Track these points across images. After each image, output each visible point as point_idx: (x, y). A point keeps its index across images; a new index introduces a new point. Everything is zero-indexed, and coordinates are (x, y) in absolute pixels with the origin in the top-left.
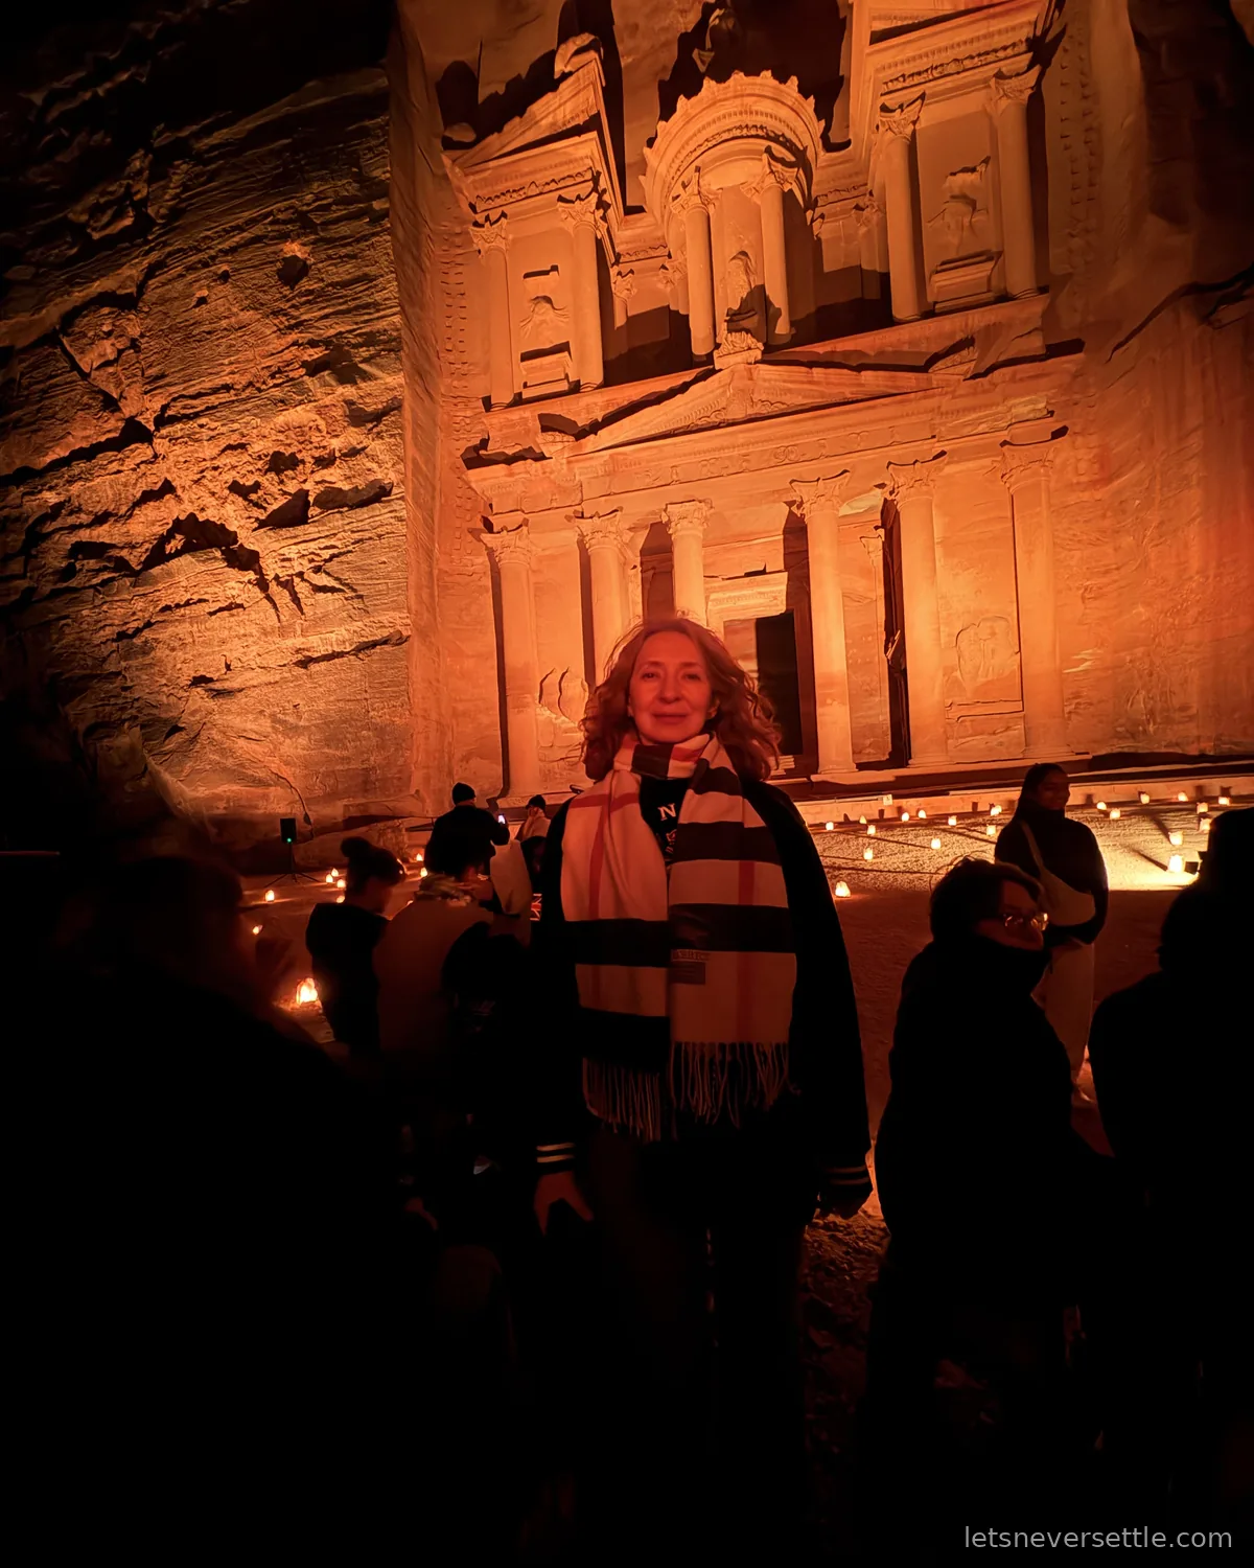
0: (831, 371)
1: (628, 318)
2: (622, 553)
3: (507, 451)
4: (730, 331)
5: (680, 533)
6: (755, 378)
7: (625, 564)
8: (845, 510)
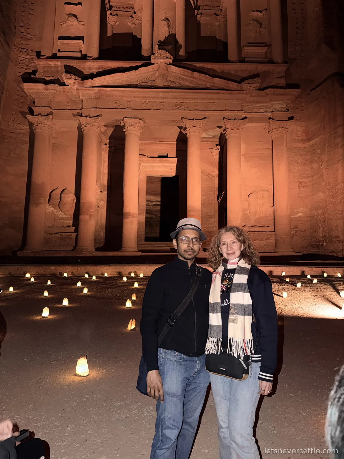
0: (202, 74)
1: (113, 33)
2: (100, 137)
3: (46, 78)
4: (159, 49)
5: (129, 132)
6: (169, 70)
7: (101, 142)
8: (204, 135)
